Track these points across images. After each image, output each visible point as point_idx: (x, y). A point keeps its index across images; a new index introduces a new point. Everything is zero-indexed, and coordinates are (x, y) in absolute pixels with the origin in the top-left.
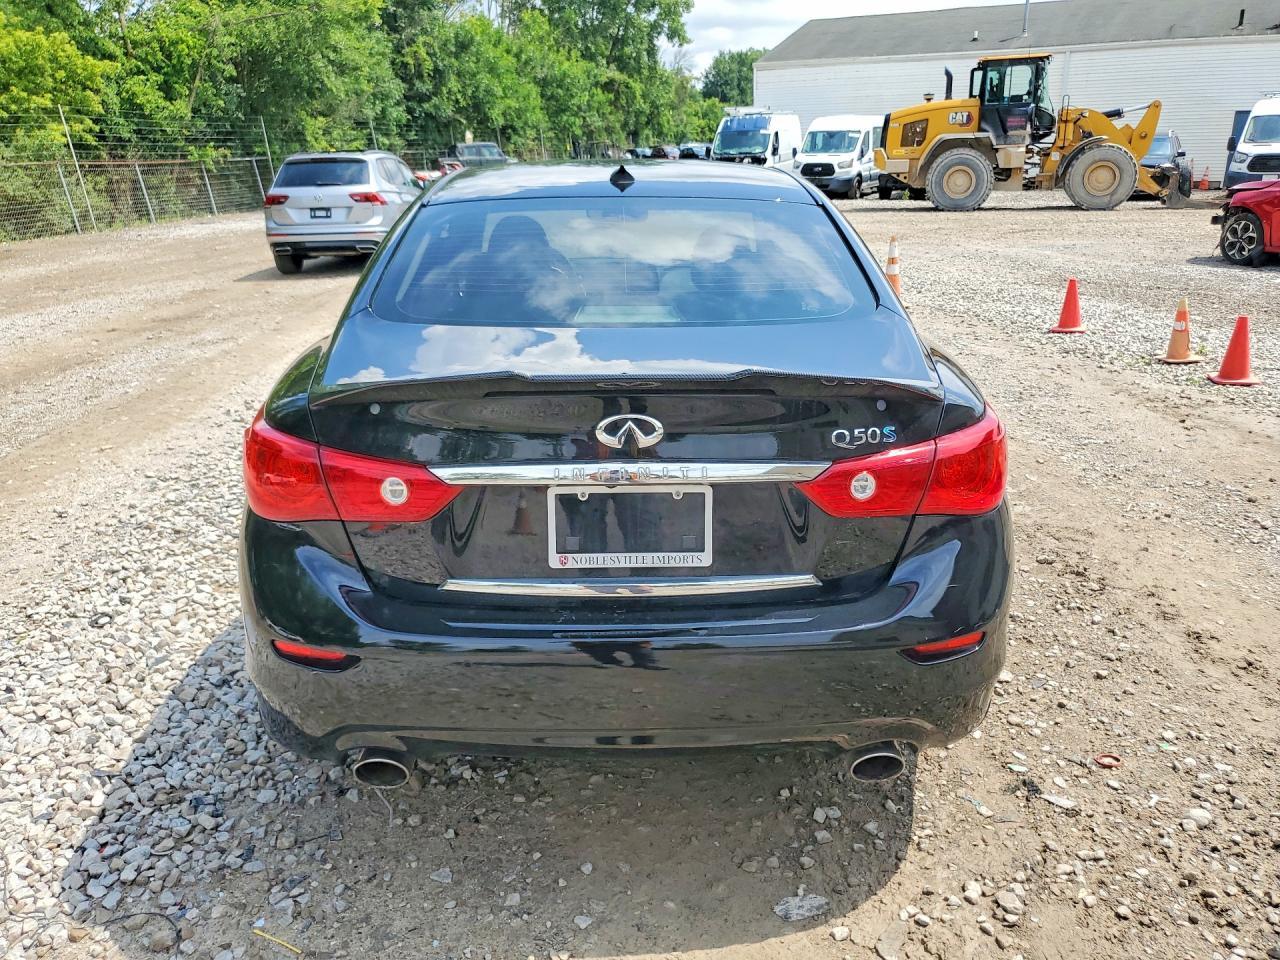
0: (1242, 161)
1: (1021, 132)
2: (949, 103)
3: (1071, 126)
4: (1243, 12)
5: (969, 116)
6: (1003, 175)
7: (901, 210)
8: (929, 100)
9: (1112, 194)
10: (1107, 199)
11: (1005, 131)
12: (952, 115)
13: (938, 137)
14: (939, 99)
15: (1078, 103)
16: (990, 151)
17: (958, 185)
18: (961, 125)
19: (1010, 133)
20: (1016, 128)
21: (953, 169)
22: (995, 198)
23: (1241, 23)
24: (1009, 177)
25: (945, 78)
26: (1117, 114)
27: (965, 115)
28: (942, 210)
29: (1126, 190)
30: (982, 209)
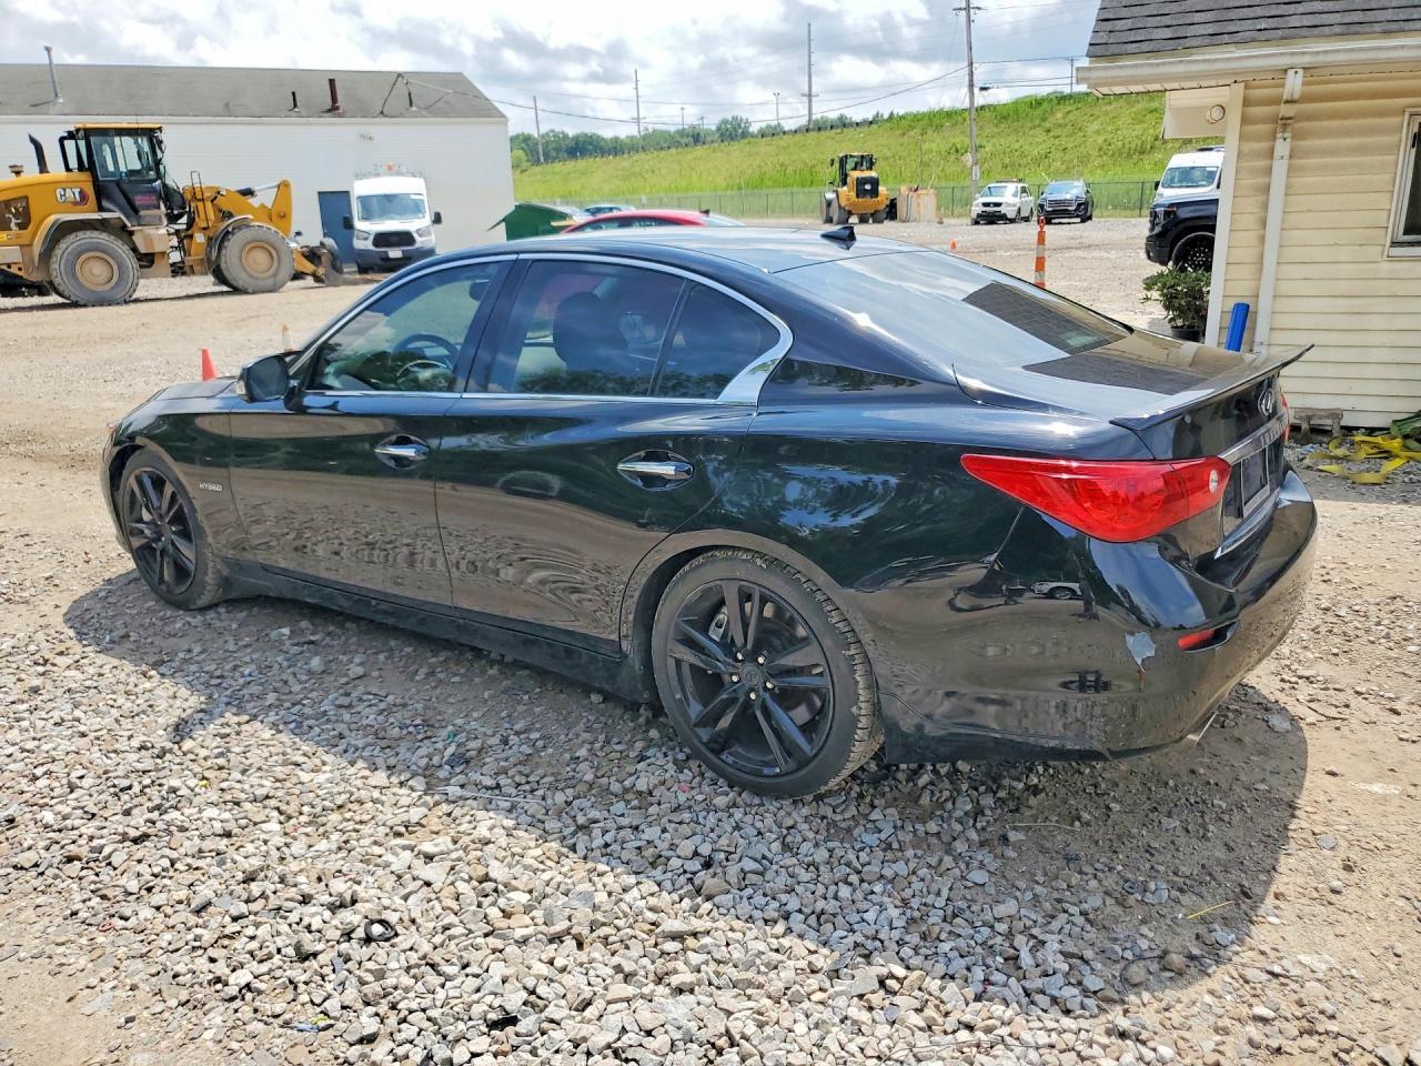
0: (366, 239)
1: (155, 212)
2: (45, 177)
3: (209, 204)
4: (294, 94)
5: (82, 193)
6: (147, 260)
7: (31, 308)
8: (18, 173)
9: (275, 275)
10: (271, 281)
11: (136, 211)
12: (59, 191)
13: (52, 218)
14: (31, 173)
15: (210, 180)
16: (125, 233)
17: (95, 273)
18: (75, 203)
19: (142, 213)
20: (148, 207)
21: (83, 257)
22: (147, 286)
23: (295, 106)
24: (153, 262)
25: (32, 147)
26: (248, 193)
27: (77, 191)
28: (85, 306)
29: (286, 271)
30: (137, 301)
